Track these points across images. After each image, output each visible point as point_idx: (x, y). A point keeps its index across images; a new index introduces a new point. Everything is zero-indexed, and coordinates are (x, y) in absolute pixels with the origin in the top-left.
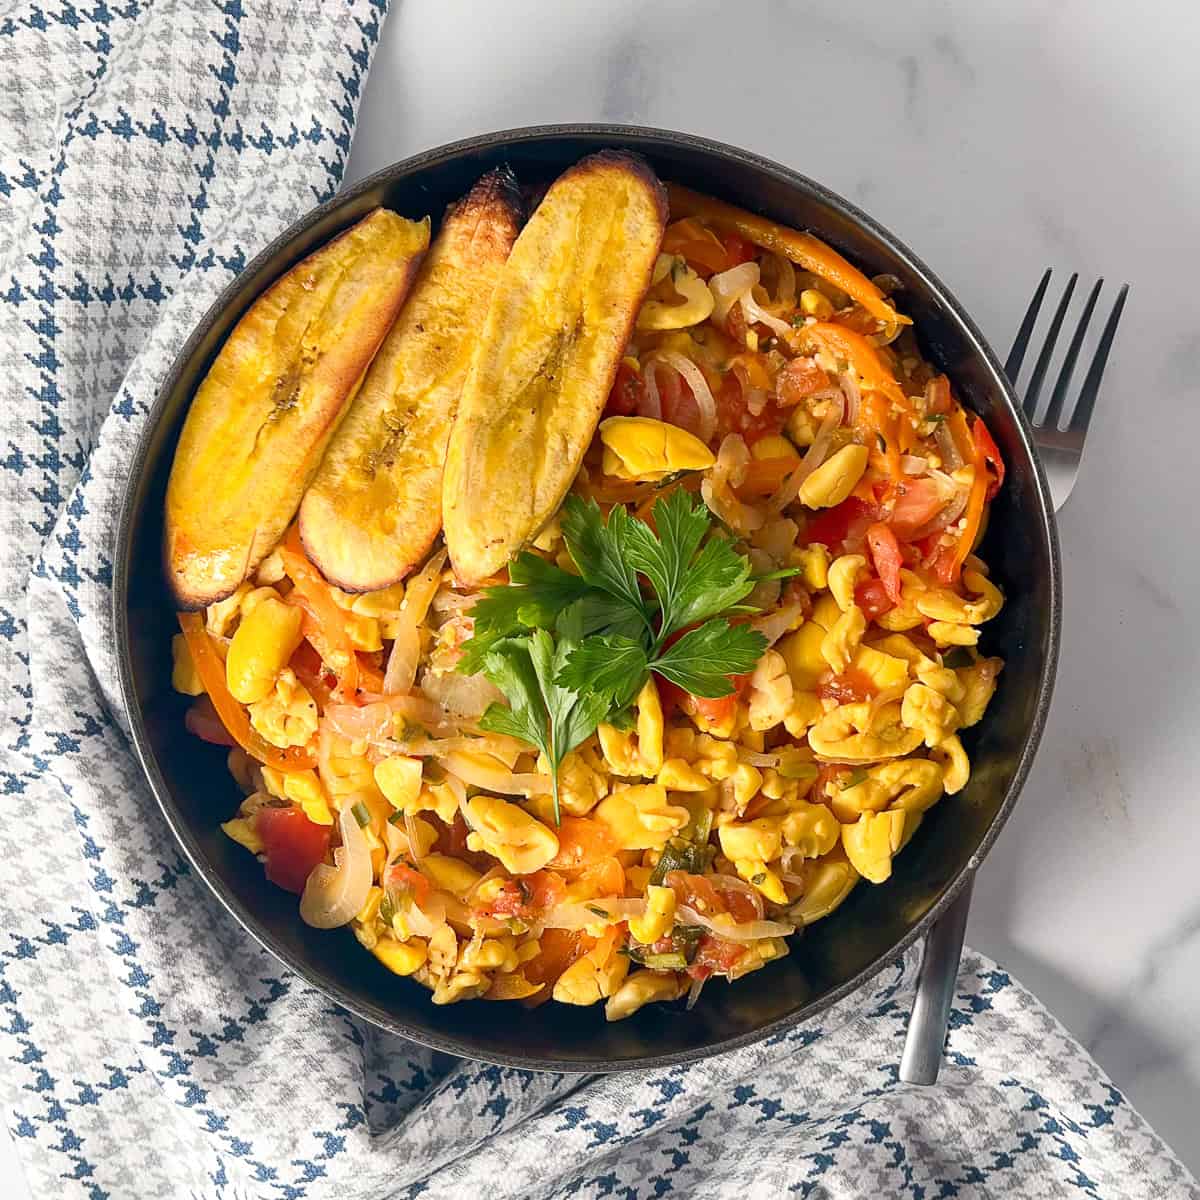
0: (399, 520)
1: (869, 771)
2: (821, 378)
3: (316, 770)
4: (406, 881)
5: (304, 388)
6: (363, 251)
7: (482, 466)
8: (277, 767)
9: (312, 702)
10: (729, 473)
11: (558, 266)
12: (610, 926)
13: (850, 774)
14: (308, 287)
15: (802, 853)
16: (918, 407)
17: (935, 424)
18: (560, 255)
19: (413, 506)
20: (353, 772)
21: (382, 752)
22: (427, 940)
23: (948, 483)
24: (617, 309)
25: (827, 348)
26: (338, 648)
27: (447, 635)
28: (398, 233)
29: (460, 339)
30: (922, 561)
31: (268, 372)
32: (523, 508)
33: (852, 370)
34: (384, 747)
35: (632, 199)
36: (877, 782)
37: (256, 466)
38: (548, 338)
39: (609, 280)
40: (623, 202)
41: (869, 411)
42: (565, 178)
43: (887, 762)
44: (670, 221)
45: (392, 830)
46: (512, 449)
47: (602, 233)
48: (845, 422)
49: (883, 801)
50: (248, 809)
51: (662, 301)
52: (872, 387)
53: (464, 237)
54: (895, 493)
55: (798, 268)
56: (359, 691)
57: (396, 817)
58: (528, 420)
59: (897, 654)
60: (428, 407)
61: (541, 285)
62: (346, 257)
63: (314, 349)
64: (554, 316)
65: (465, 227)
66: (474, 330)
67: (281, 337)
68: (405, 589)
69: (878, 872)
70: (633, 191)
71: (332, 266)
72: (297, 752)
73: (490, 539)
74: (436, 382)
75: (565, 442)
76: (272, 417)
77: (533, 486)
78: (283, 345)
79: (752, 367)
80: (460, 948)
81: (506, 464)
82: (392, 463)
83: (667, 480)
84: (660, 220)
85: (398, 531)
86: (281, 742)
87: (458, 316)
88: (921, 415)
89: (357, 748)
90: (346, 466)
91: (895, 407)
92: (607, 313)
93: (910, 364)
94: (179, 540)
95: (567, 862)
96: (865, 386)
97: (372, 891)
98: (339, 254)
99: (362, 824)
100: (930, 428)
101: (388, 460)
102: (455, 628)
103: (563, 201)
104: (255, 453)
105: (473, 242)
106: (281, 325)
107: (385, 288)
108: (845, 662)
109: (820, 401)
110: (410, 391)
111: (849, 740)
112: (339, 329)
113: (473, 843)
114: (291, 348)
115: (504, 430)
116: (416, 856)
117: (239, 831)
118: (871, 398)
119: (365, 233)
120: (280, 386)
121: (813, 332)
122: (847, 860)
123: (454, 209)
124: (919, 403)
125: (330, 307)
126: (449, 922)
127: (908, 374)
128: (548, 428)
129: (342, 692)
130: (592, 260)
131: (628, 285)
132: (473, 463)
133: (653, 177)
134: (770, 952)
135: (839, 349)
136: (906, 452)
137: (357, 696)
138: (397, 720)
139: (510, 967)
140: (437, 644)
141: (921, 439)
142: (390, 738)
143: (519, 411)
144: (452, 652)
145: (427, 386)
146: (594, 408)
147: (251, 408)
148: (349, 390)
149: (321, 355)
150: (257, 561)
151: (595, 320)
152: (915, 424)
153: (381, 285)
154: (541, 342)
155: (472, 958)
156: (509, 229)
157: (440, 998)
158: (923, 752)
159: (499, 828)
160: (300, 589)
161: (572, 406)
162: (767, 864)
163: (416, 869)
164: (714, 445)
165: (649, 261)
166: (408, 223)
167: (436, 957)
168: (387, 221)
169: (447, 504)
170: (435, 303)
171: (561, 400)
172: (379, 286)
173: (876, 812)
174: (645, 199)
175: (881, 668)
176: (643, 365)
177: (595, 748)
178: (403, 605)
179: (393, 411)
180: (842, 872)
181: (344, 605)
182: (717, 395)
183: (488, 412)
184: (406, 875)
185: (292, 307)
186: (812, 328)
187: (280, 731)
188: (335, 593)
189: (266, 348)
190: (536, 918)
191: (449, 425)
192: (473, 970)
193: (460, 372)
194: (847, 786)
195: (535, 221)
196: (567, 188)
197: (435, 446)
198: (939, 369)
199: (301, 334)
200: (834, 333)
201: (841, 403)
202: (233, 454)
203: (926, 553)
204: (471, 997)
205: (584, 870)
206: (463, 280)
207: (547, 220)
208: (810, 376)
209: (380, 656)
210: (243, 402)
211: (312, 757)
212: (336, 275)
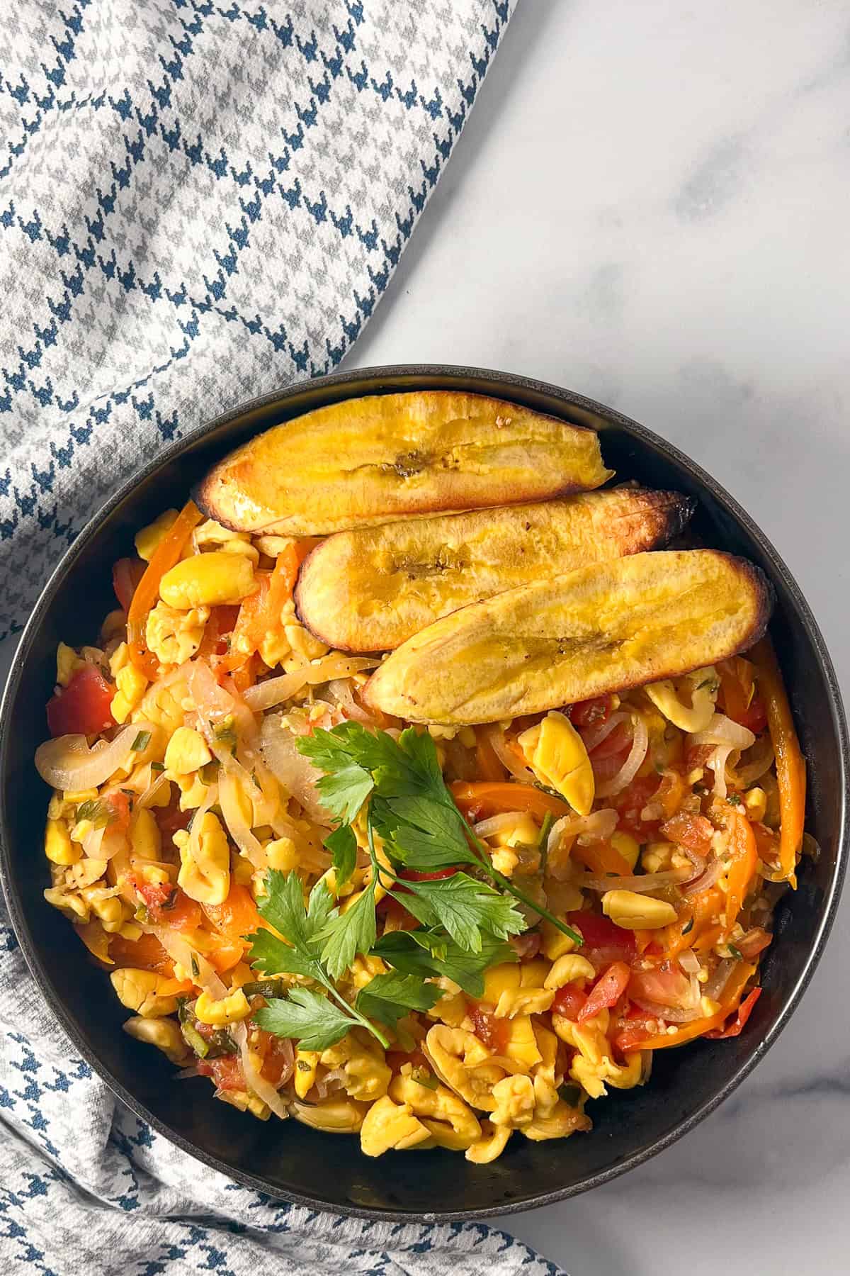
0: (376, 615)
1: (440, 1086)
2: (705, 848)
3: (151, 684)
4: (117, 810)
5: (423, 474)
6: (555, 443)
7: (460, 648)
8: (131, 653)
9: (198, 646)
10: (585, 831)
11: (649, 596)
12: (191, 981)
13: (428, 1076)
14: (499, 423)
15: (345, 1083)
16: (734, 933)
17: (731, 955)
18: (658, 593)
19: (393, 617)
20: (167, 711)
21: (197, 724)
22: (85, 856)
23: (695, 999)
24: (647, 664)
25: (730, 837)
26: (250, 639)
27: (317, 709)
28: (587, 460)
29: (541, 562)
30: (623, 1017)
31: (414, 439)
32: (451, 701)
33: (726, 866)
34: (201, 724)
35: (740, 615)
36: (436, 1099)
37: (340, 482)
38: (590, 628)
39: (667, 641)
40: (732, 611)
41: (706, 900)
42: (719, 554)
43: (456, 1096)
44: (743, 654)
45: (147, 771)
46: (487, 661)
47: (697, 613)
48: (685, 887)
49: (426, 1112)
50: (87, 656)
51: (676, 689)
52: (725, 890)
53: (620, 511)
54: (658, 963)
55: (773, 770)
56: (229, 674)
57: (158, 767)
58: (518, 658)
59: (541, 1048)
60: (475, 575)
61: (626, 593)
62: (540, 434)
63: (457, 461)
64: (608, 620)
65: (627, 504)
66: (555, 567)
67: (448, 431)
68: (328, 654)
69: (372, 1145)
70: (745, 612)
71: (528, 429)
72: (153, 660)
73: (410, 693)
74: (495, 567)
75: (522, 696)
76: (385, 467)
77: (472, 697)
78: (442, 436)
79: (676, 789)
80: (96, 884)
81: (474, 665)
82: (414, 578)
83: (547, 789)
84: (738, 647)
85: (366, 620)
86: (153, 643)
87: (557, 548)
88: (730, 940)
89: (187, 703)
90: (387, 547)
91: (723, 917)
92: (640, 658)
93: (761, 905)
94: (244, 465)
95: (214, 917)
96: (722, 884)
97: (92, 789)
98: (538, 427)
99: (135, 746)
100: (725, 953)
101: (414, 573)
102: (326, 712)
103: (701, 565)
104: (348, 474)
105: (620, 519)
106: (457, 424)
107: (540, 481)
108: (508, 1014)
109: (686, 856)
110: (476, 554)
111: (452, 1059)
112: (484, 468)
113: (179, 838)
114: (445, 444)
115: (498, 645)
116: (141, 801)
117: (65, 657)
118: (716, 895)
119: (569, 435)
120: (411, 454)
121: (734, 817)
122: (364, 1116)
123: (633, 487)
124: (738, 932)
125: (495, 450)
126: (109, 863)
127: (754, 908)
128: (523, 676)
129: (220, 663)
130: (672, 618)
131: (672, 658)
132: (458, 640)
133: (766, 618)
134: (257, 1110)
135: (735, 846)
136: (695, 950)
137: (225, 676)
138: (228, 719)
139: (109, 927)
140: (305, 706)
141: (713, 953)
142: (212, 724)
143: (520, 646)
144: (308, 723)
145: (489, 563)
146: (563, 699)
147: (380, 446)
148: (445, 509)
149: (456, 469)
150: (271, 532)
151: (628, 654)
152: (720, 941)
153: (539, 476)
154: (584, 626)
155: (96, 897)
156: (649, 538)
157: (52, 896)
158: (482, 1117)
159: (205, 847)
160: (274, 577)
161: (552, 682)
162: (319, 1063)
163: (131, 810)
164: (598, 804)
165: (702, 661)
166: (600, 460)
167: (78, 869)
168: (590, 443)
169: (412, 642)
170: (554, 523)
171: (550, 671)
172: (538, 475)
173: (414, 1115)
174: (745, 625)
175: (523, 1043)
176: (619, 710)
177: (311, 875)
178: (316, 662)
179: (452, 551)
180: (353, 1119)
181: (284, 620)
182: (638, 780)
183: (502, 624)
184: (121, 808)
185: (475, 421)
186: (737, 815)
187: (159, 637)
188: (289, 606)
189: (431, 425)
190: (158, 924)
191: (471, 600)
192: (87, 904)
193: (517, 579)
194: (418, 1080)
195: (670, 555)
196: (712, 561)
197: (449, 602)
198: (773, 928)
199: (462, 443)
200: (746, 833)
201: (696, 874)
202: (336, 458)
203: (629, 1016)
204: (68, 916)
205: (218, 933)
206: (586, 531)
207: (677, 564)
208: (700, 839)
209: (266, 670)
210: (380, 437)
211: (158, 674)
212: (522, 437)
